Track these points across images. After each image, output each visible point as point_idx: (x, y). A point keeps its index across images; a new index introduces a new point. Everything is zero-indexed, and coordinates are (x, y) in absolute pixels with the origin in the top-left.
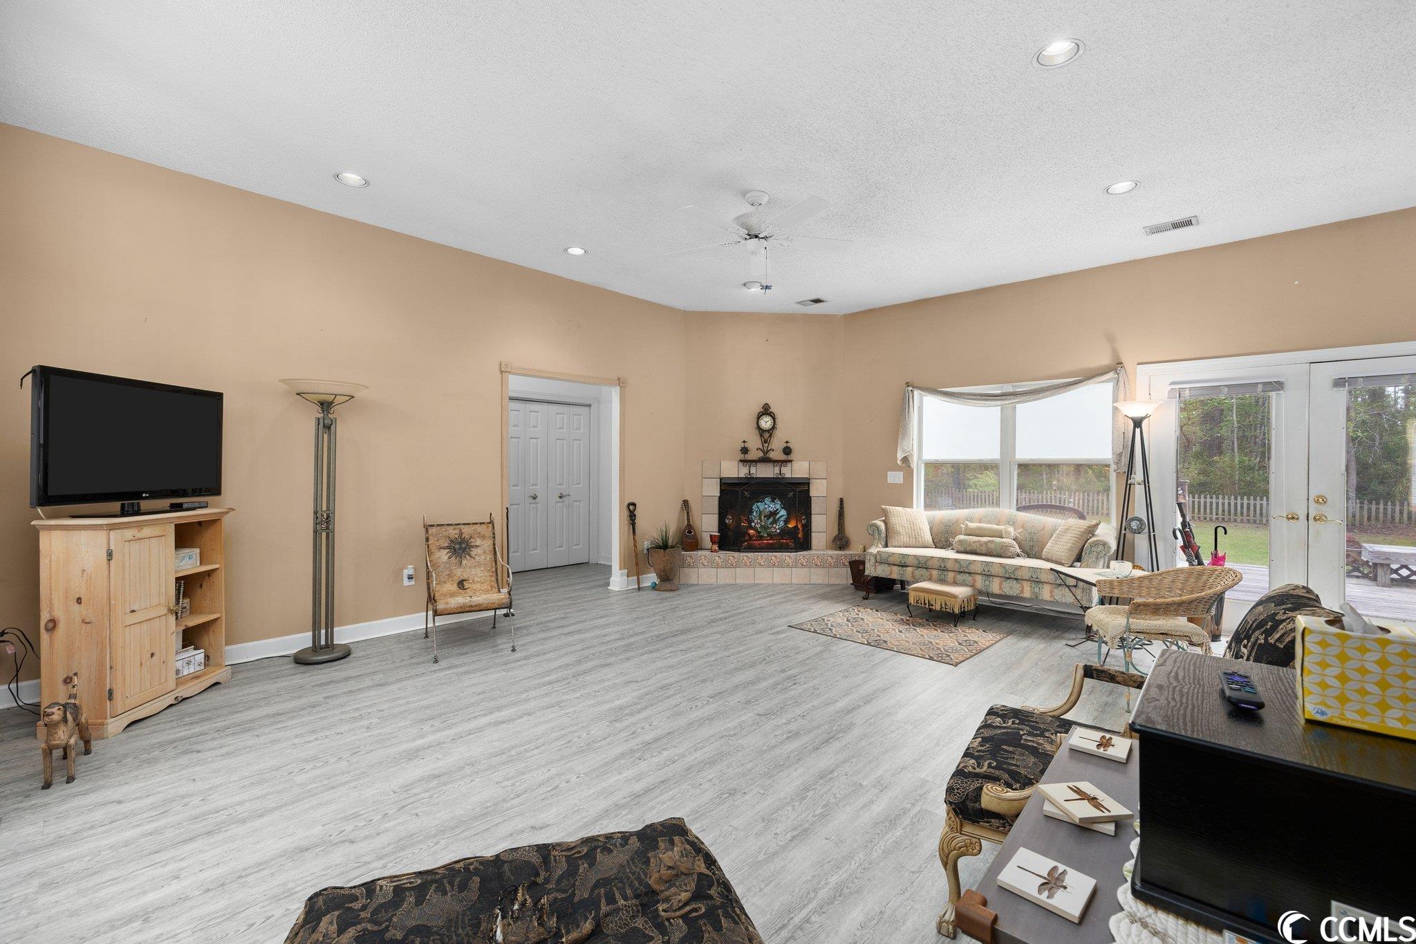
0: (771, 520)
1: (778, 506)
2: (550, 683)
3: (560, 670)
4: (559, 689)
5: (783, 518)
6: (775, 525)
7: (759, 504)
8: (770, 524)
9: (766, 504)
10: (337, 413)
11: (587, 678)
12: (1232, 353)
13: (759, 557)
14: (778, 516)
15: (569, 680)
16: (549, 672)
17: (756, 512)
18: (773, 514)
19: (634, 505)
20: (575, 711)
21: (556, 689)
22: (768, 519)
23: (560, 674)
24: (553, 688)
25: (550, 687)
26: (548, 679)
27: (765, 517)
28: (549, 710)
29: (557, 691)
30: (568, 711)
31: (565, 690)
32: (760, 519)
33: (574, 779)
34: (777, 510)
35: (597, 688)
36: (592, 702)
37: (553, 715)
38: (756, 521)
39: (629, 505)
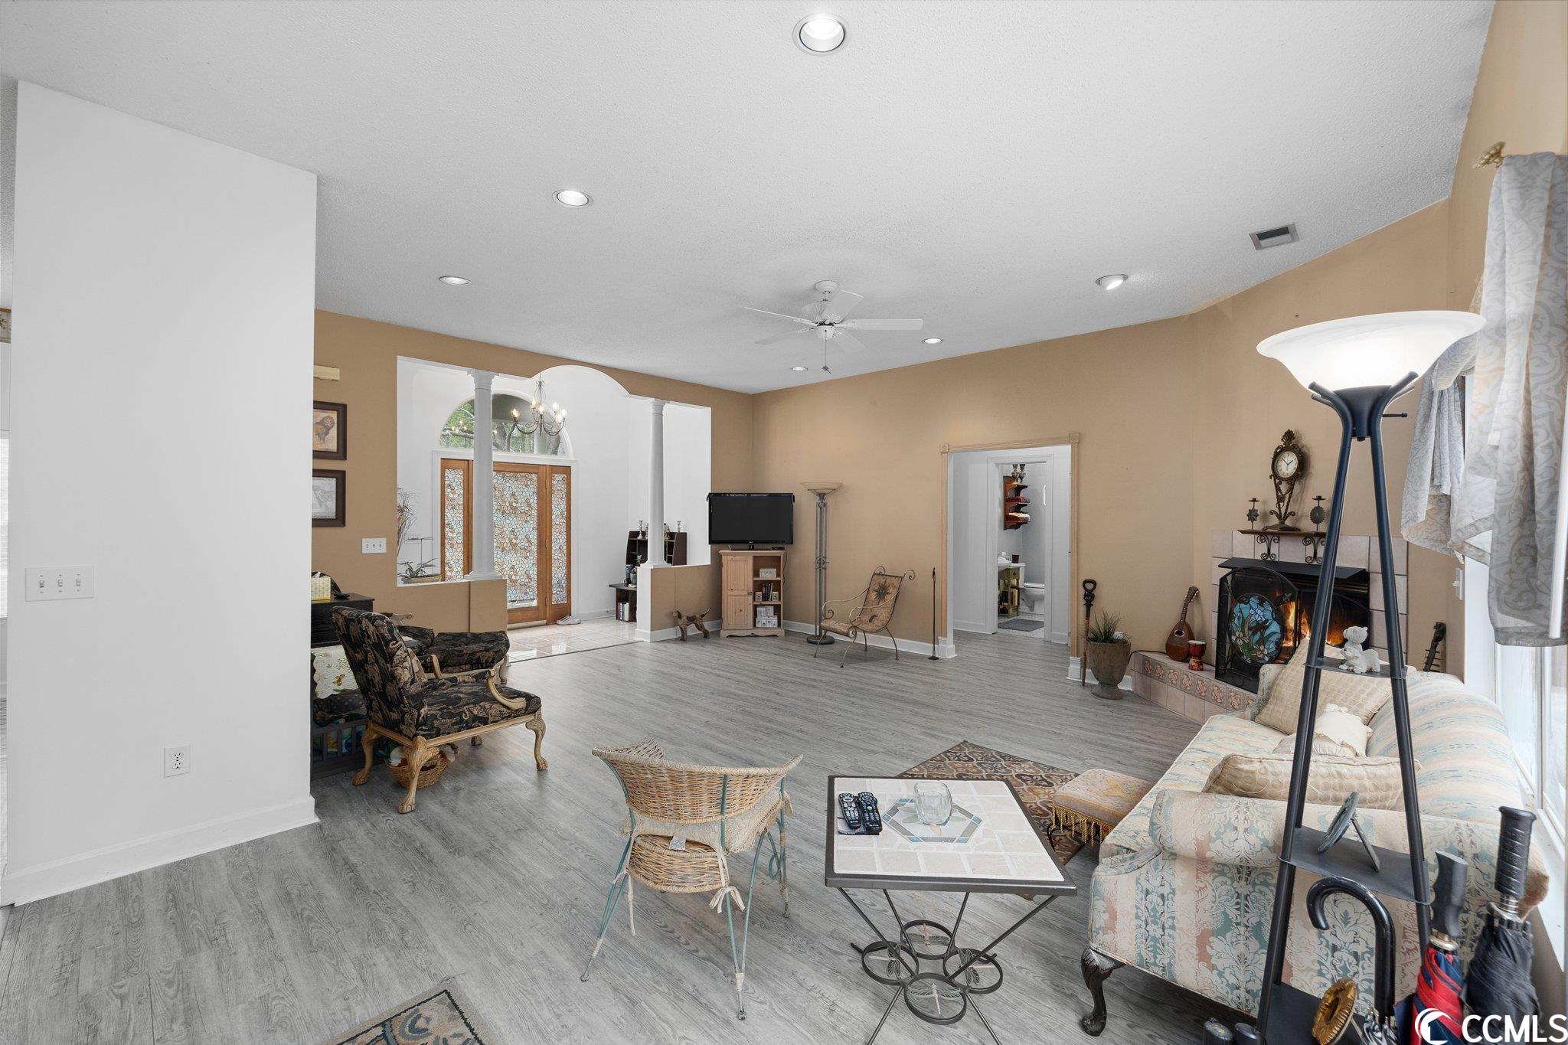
0: (1257, 637)
1: (1269, 615)
5: (1274, 638)
6: (1262, 648)
7: (1242, 606)
8: (1256, 643)
9: (1251, 608)
10: (829, 500)
13: (1232, 694)
14: (1268, 632)
17: (1239, 619)
18: (1261, 627)
19: (1094, 583)
22: (1254, 634)
27: (1250, 629)
32: (1243, 631)
34: (1267, 621)
38: (1237, 634)
39: (1086, 582)
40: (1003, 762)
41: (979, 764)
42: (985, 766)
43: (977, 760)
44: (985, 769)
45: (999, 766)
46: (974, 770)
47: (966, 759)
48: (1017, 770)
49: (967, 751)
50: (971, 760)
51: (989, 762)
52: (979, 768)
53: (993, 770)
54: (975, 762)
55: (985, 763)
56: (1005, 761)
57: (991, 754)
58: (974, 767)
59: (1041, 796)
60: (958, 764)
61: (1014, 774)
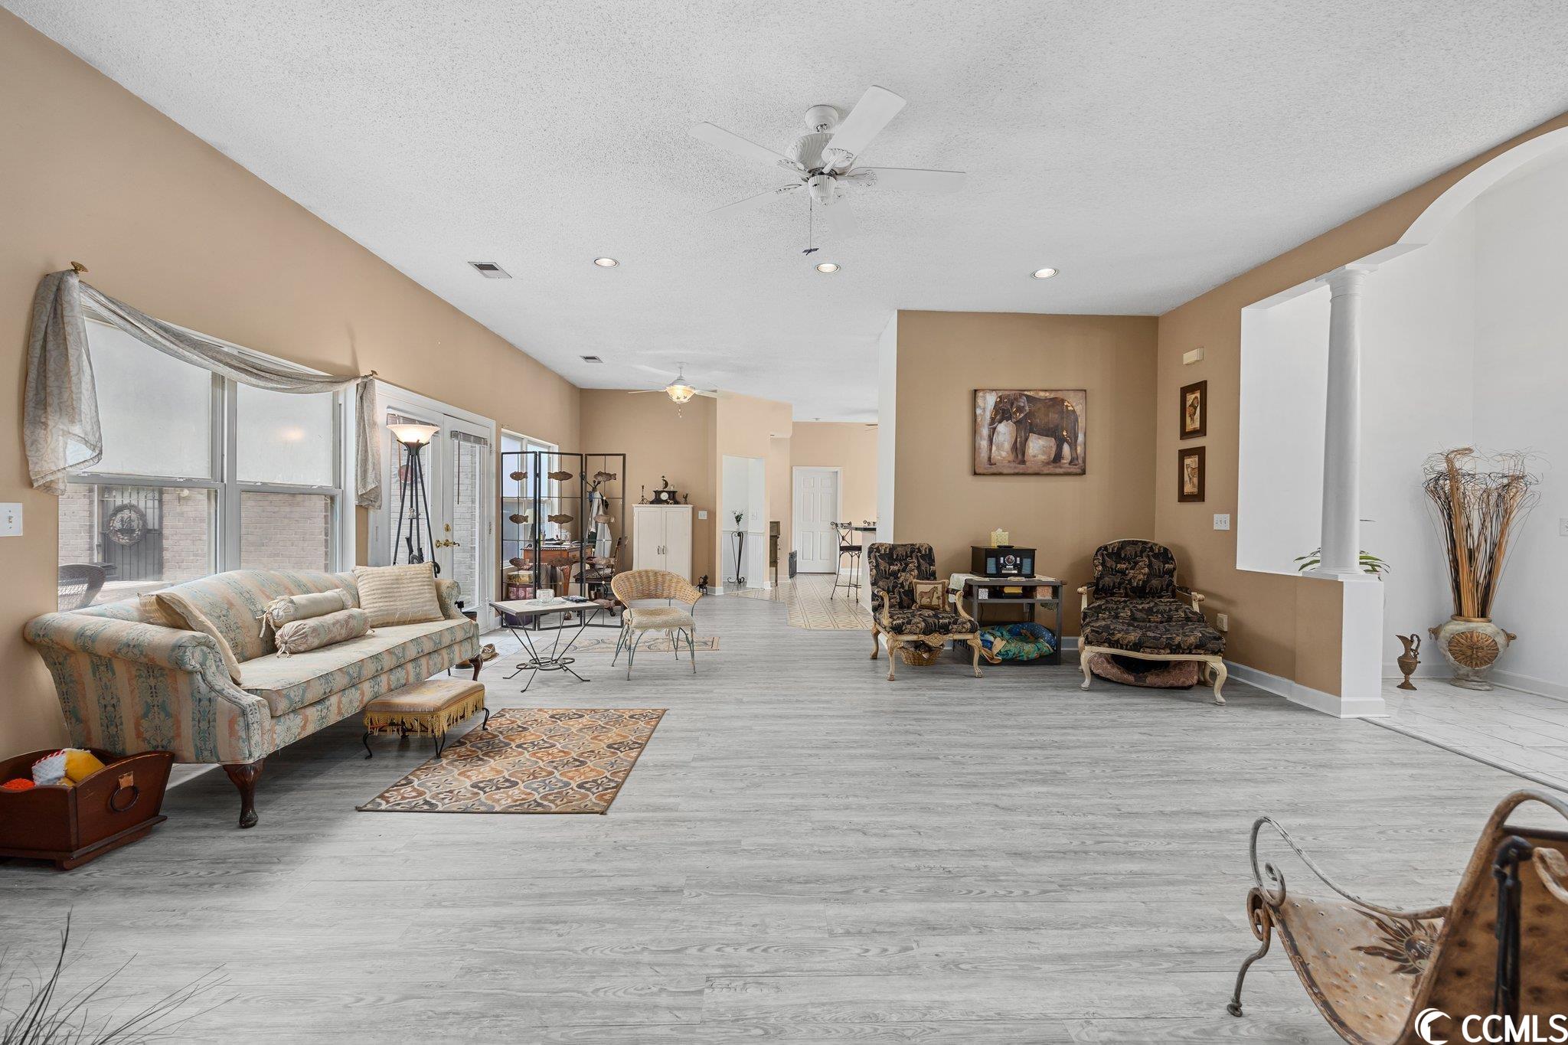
2: (1131, 855)
3: (1110, 878)
4: (1117, 839)
11: (1065, 841)
12: (416, 390)
15: (1099, 847)
16: (1133, 881)
20: (1100, 798)
21: (1121, 839)
23: (1112, 867)
24: (1126, 843)
25: (1131, 847)
26: (1135, 867)
28: (1135, 810)
29: (1120, 836)
30: (1110, 800)
31: (1107, 831)
33: (1117, 747)
35: (1058, 819)
36: (1074, 801)
37: (1129, 802)
40: (537, 797)
41: (567, 784)
42: (560, 784)
43: (572, 789)
44: (559, 781)
45: (541, 790)
46: (570, 774)
47: (587, 786)
48: (517, 792)
49: (592, 797)
50: (580, 786)
51: (556, 791)
52: (565, 779)
53: (547, 782)
54: (574, 785)
55: (560, 787)
56: (535, 801)
57: (557, 806)
58: (572, 778)
59: (488, 769)
60: (592, 776)
61: (521, 785)
